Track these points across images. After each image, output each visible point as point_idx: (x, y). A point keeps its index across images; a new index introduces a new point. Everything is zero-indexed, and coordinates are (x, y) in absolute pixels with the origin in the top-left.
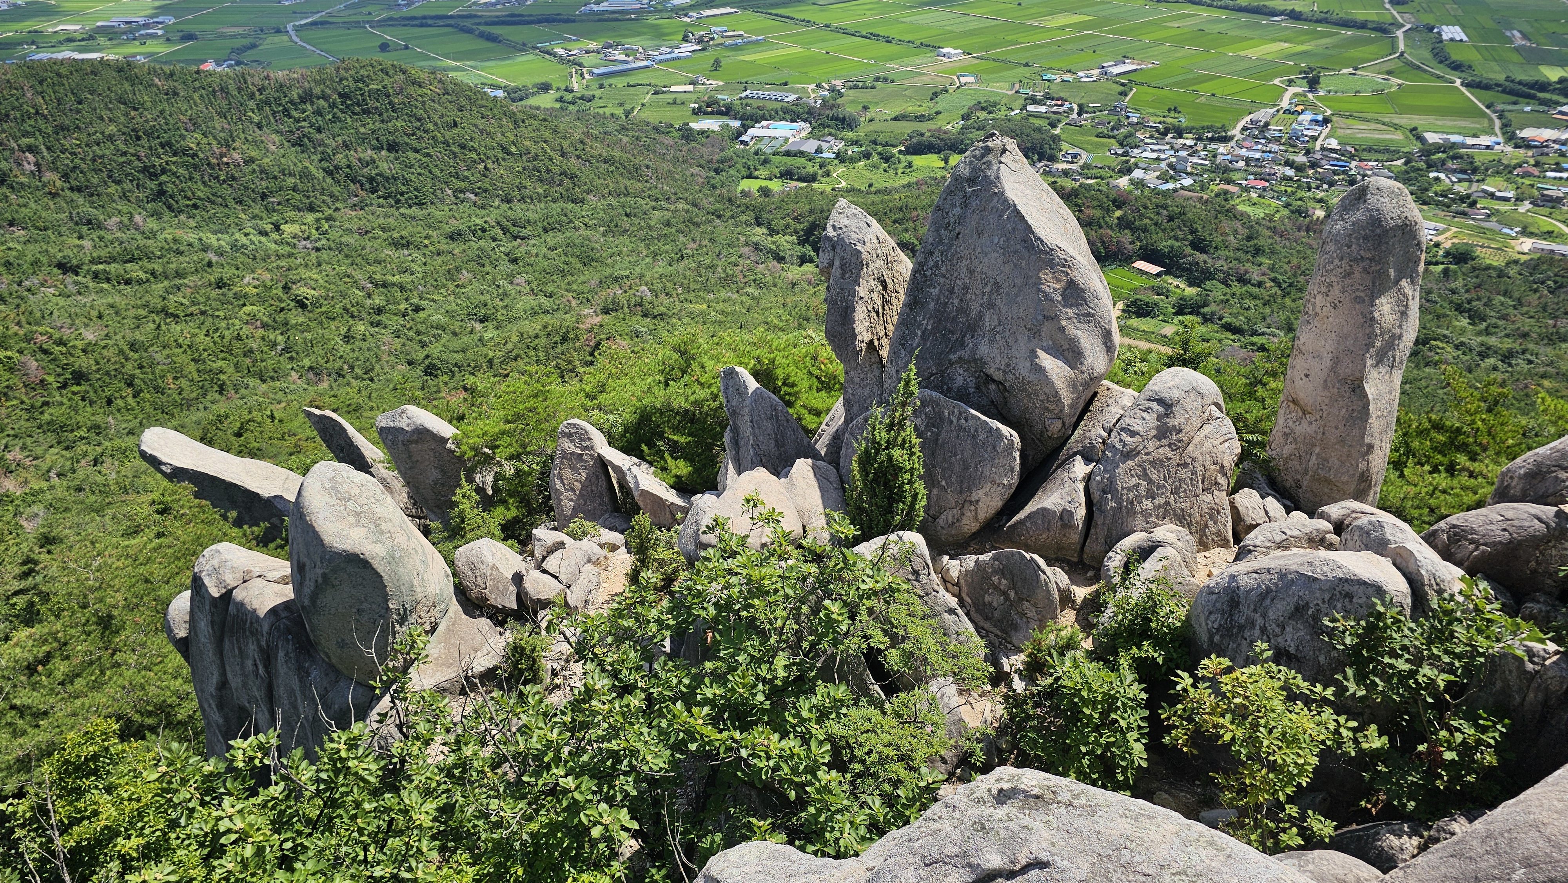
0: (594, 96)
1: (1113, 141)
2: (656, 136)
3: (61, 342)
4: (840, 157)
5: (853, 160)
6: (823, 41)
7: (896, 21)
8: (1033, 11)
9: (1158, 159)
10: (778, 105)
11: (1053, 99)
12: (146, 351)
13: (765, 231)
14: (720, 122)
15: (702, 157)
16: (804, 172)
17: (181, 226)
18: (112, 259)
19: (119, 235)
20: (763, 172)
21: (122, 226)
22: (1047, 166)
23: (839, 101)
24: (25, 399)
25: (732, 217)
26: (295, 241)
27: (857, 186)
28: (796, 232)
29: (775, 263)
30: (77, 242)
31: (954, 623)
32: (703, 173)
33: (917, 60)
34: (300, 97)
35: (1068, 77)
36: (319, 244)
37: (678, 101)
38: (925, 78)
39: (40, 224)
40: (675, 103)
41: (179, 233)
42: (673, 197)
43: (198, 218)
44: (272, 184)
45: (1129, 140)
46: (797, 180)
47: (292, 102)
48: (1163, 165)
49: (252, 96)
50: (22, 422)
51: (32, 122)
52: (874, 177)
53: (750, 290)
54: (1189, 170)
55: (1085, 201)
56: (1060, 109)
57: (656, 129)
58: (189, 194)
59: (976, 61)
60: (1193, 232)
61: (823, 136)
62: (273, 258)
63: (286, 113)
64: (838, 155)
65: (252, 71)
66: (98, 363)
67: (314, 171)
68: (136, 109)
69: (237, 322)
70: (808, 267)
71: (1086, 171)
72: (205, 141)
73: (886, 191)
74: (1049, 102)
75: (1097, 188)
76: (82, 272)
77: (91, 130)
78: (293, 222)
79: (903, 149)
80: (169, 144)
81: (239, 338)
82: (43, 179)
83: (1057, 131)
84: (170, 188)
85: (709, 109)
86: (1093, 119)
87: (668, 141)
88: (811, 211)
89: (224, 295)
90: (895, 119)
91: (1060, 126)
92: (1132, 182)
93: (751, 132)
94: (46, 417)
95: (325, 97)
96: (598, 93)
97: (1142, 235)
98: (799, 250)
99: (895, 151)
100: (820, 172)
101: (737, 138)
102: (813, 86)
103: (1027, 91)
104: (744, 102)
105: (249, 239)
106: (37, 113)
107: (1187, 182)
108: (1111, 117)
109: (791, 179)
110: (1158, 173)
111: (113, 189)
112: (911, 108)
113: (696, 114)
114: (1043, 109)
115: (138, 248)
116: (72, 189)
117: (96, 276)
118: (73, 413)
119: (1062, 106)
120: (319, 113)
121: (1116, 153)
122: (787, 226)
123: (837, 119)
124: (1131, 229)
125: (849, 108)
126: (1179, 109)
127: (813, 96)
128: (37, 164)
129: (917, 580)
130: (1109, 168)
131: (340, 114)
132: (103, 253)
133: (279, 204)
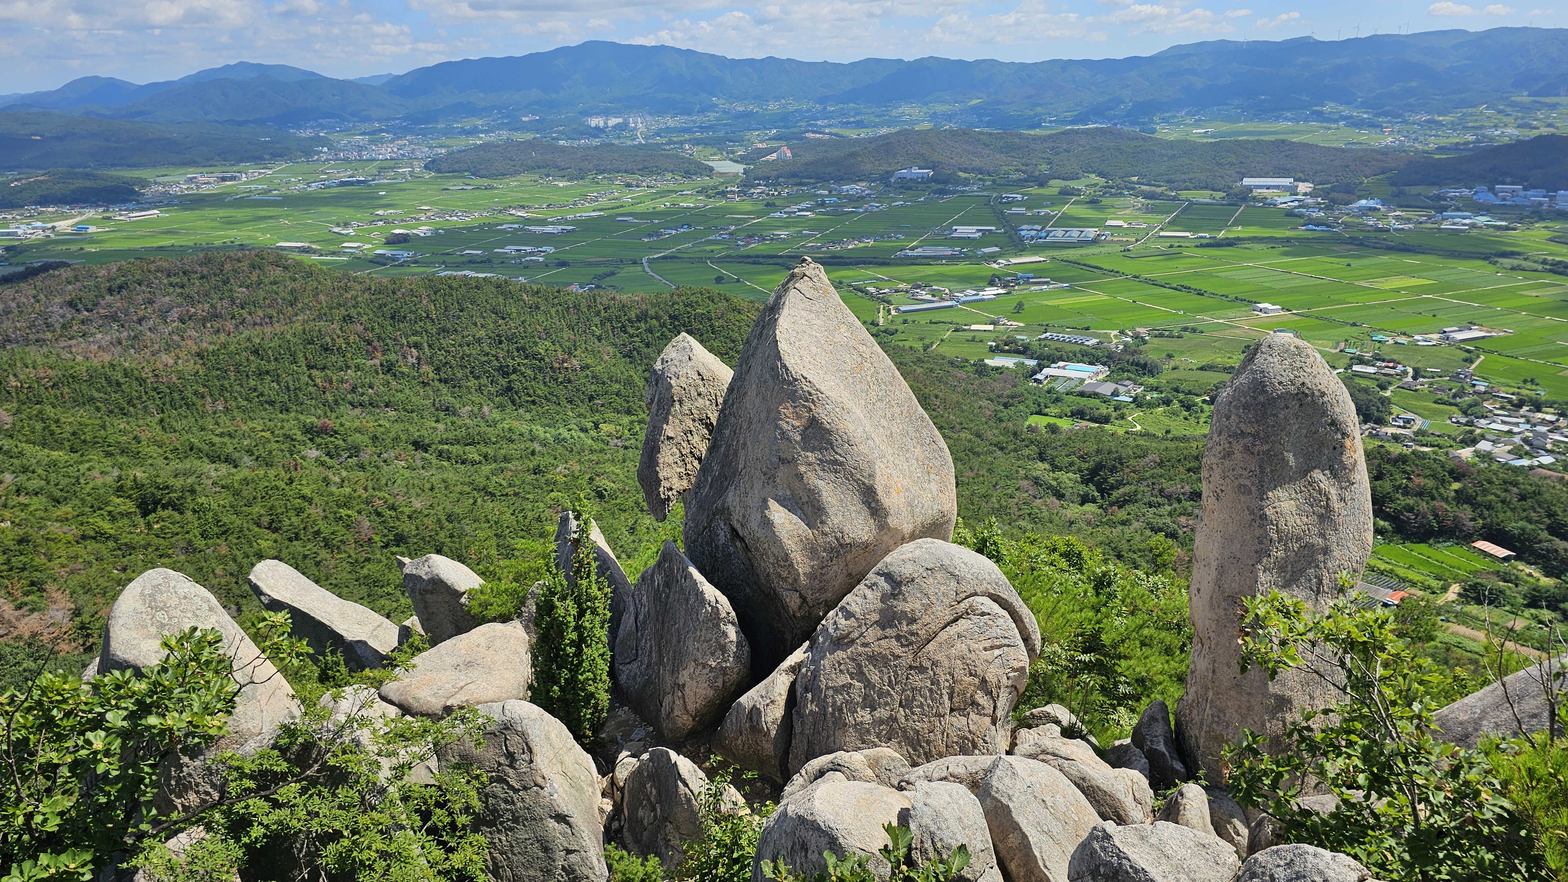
0: (897, 331)
1: (1454, 408)
2: (951, 369)
3: (393, 508)
4: (1138, 402)
5: (1151, 405)
6: (1130, 290)
7: (1210, 275)
8: (1363, 272)
9: (1510, 432)
10: (1077, 348)
11: (1383, 361)
12: (459, 523)
13: (1047, 466)
14: (1016, 360)
15: (993, 391)
16: (1096, 413)
17: (519, 418)
18: (457, 441)
19: (467, 421)
20: (1053, 410)
21: (472, 415)
22: (1373, 429)
23: (1142, 348)
24: (352, 554)
25: (1015, 450)
26: (609, 439)
27: (1152, 431)
28: (1080, 471)
29: (1054, 499)
30: (434, 424)
31: (564, 835)
32: (992, 407)
33: (1230, 313)
34: (637, 316)
35: (1402, 340)
36: (627, 444)
37: (977, 339)
38: (1238, 331)
39: (409, 407)
40: (973, 340)
41: (515, 424)
42: (958, 427)
43: (534, 412)
44: (600, 388)
45: (1475, 409)
46: (1089, 420)
47: (630, 320)
48: (1517, 439)
49: (598, 314)
50: (345, 574)
51: (422, 324)
52: (1173, 424)
53: (1022, 523)
54: (1549, 446)
55: (1414, 468)
56: (1392, 372)
57: (952, 363)
58: (531, 392)
59: (1297, 318)
60: (1551, 515)
61: (1121, 380)
62: (586, 452)
63: (624, 329)
64: (1135, 400)
65: (602, 293)
66: (417, 529)
67: (636, 379)
68: (503, 318)
69: (541, 505)
70: (1090, 507)
71: (1420, 438)
72: (553, 348)
73: (1184, 439)
74: (1378, 364)
75: (1433, 456)
76: (431, 450)
77: (466, 333)
78: (611, 422)
79: (1207, 398)
80: (523, 349)
81: (539, 519)
82: (421, 371)
83: (1388, 394)
84: (517, 386)
85: (1007, 348)
86: (1431, 384)
87: (961, 374)
88: (1098, 451)
89: (537, 480)
90: (1202, 369)
91: (1391, 388)
92: (1477, 454)
93: (1046, 371)
94: (365, 571)
95: (657, 317)
96: (901, 328)
97: (1486, 512)
98: (1082, 489)
99: (1198, 400)
100: (1114, 414)
101: (1031, 376)
102: (1116, 332)
103: (1353, 351)
104: (1043, 343)
105: (570, 433)
106: (428, 317)
107: (1547, 460)
108: (1453, 384)
109: (1082, 418)
110: (1510, 447)
111: (472, 383)
112: (1219, 360)
113: (993, 351)
114: (1371, 370)
115: (479, 434)
116: (440, 380)
117: (440, 454)
118: (387, 571)
119: (1394, 368)
120: (650, 331)
121: (1458, 422)
122: (1072, 464)
123: (1137, 365)
124: (1472, 504)
125: (1151, 354)
126: (1537, 381)
127: (1115, 341)
128: (418, 359)
129: (511, 766)
130: (1449, 437)
131: (667, 333)
132: (451, 435)
133: (603, 405)
